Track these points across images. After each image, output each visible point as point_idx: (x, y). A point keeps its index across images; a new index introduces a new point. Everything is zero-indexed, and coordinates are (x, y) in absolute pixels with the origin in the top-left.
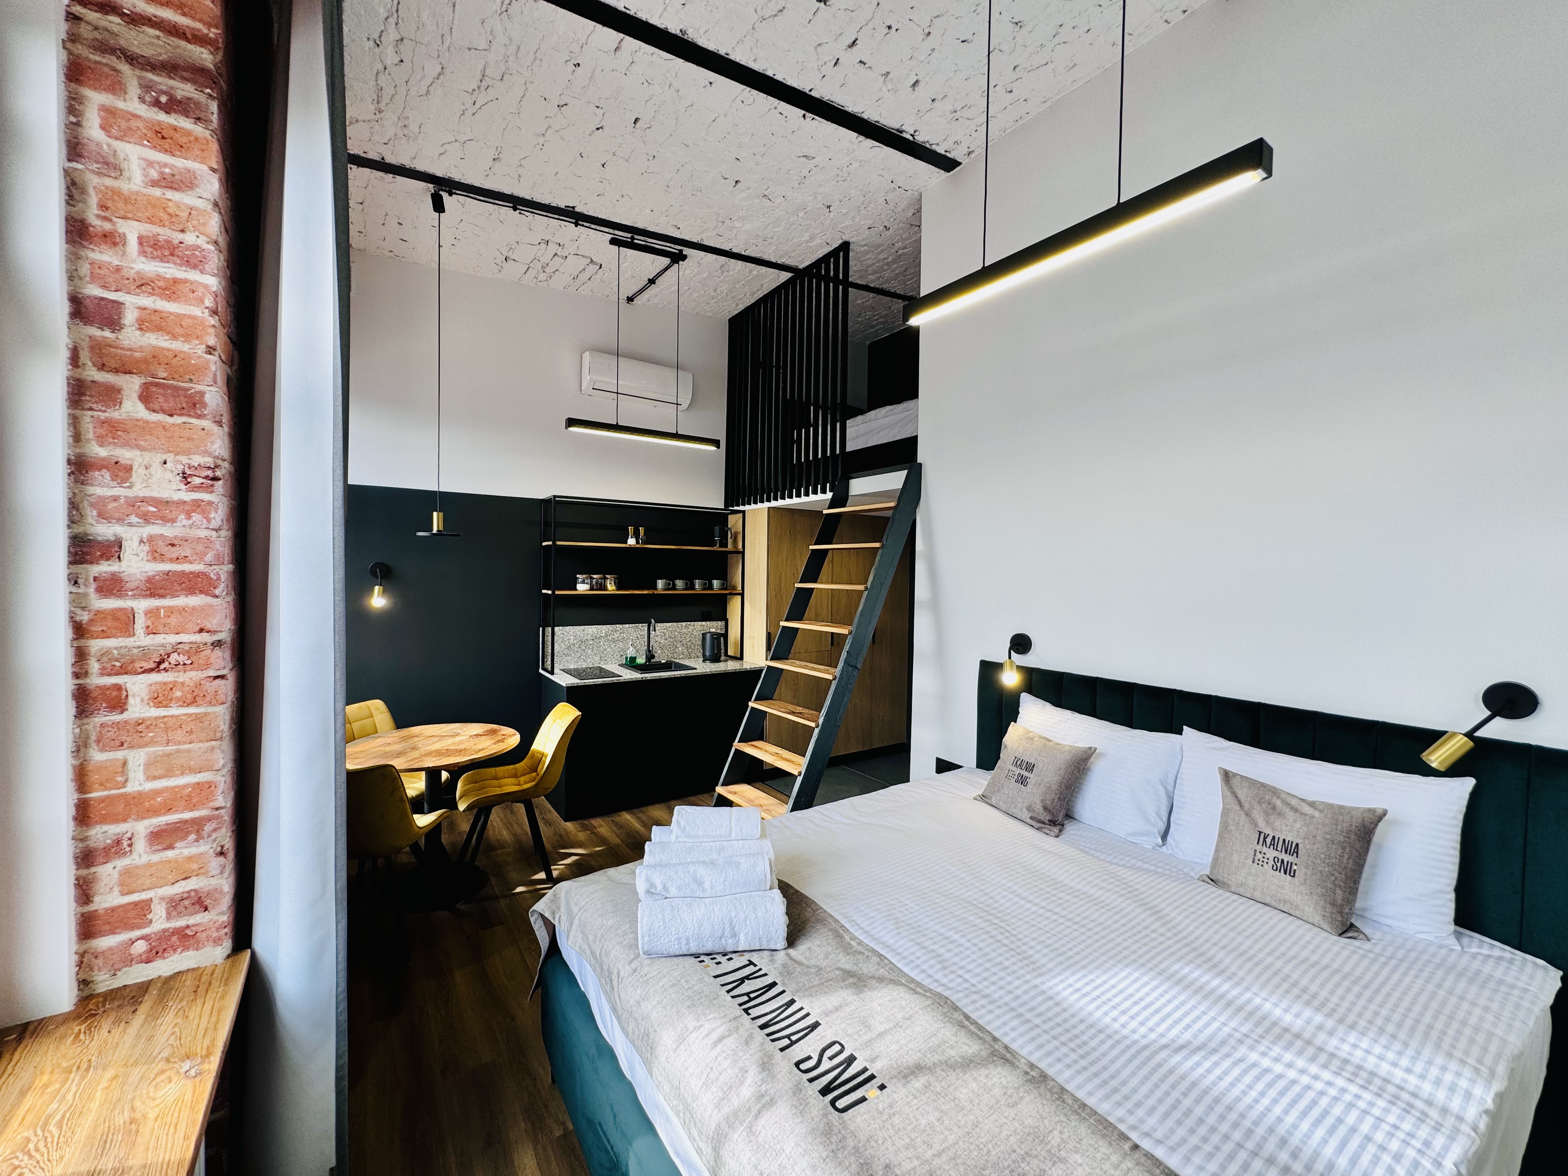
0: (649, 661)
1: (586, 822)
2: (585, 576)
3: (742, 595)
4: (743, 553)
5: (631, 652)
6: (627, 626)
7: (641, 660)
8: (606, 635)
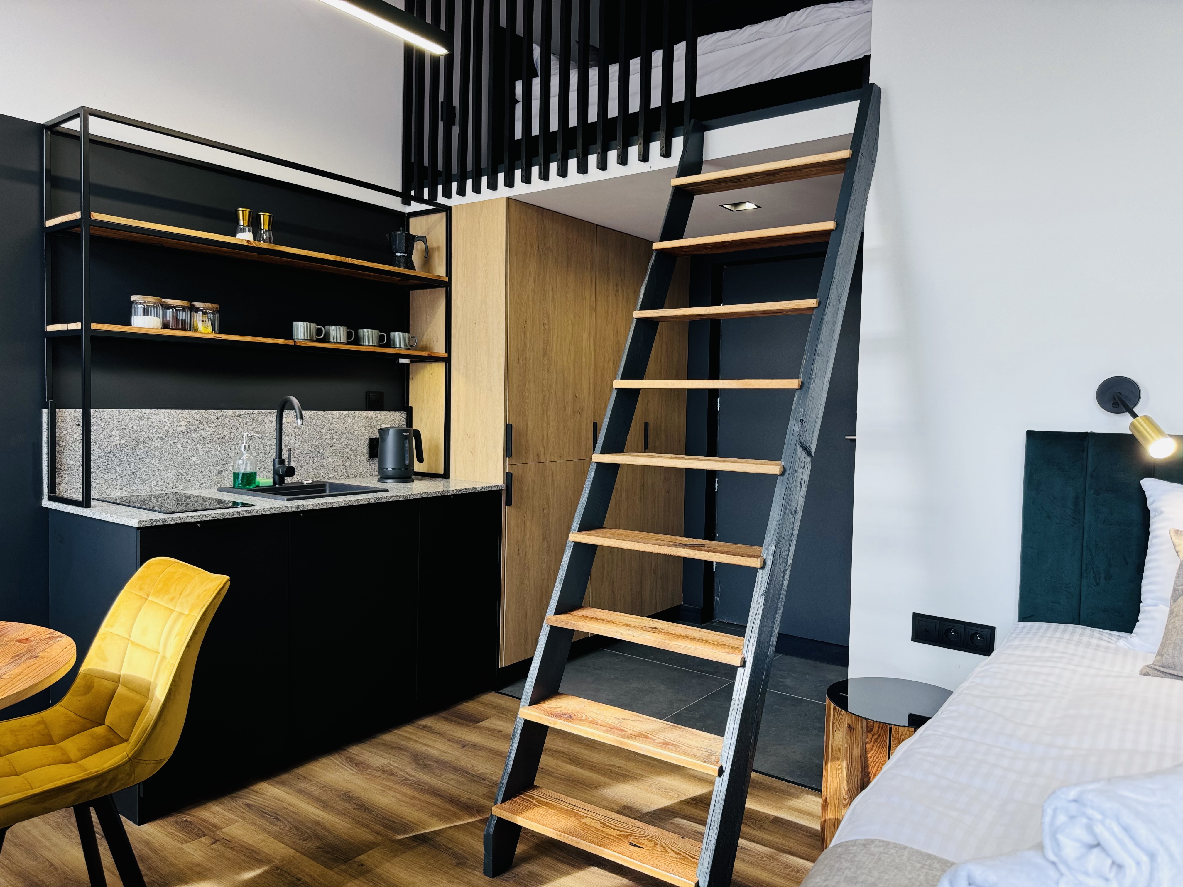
0: (282, 481)
1: (189, 818)
2: (151, 299)
3: (447, 361)
4: (447, 285)
5: (244, 466)
6: (230, 412)
7: (265, 479)
8: (189, 431)
